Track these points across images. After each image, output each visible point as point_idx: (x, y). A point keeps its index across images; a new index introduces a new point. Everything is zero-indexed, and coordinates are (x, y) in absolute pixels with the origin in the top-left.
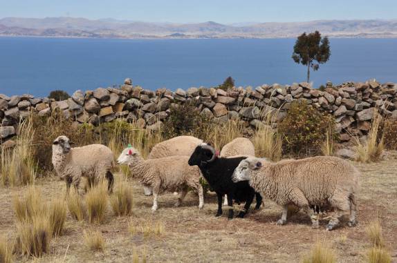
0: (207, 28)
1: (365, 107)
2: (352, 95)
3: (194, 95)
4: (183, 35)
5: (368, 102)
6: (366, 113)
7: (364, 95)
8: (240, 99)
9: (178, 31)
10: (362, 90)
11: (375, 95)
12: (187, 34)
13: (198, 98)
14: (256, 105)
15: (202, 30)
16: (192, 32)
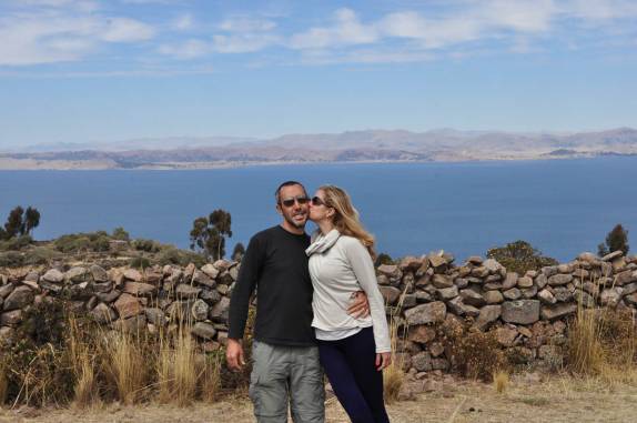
0: (618, 140)
1: (420, 301)
2: (392, 279)
3: (76, 281)
4: (574, 152)
5: (428, 292)
6: (421, 311)
7: (417, 278)
8: (167, 287)
9: (563, 145)
10: (412, 269)
11: (440, 279)
12: (580, 149)
13: (83, 285)
14: (199, 297)
15: (608, 142)
16: (590, 146)
